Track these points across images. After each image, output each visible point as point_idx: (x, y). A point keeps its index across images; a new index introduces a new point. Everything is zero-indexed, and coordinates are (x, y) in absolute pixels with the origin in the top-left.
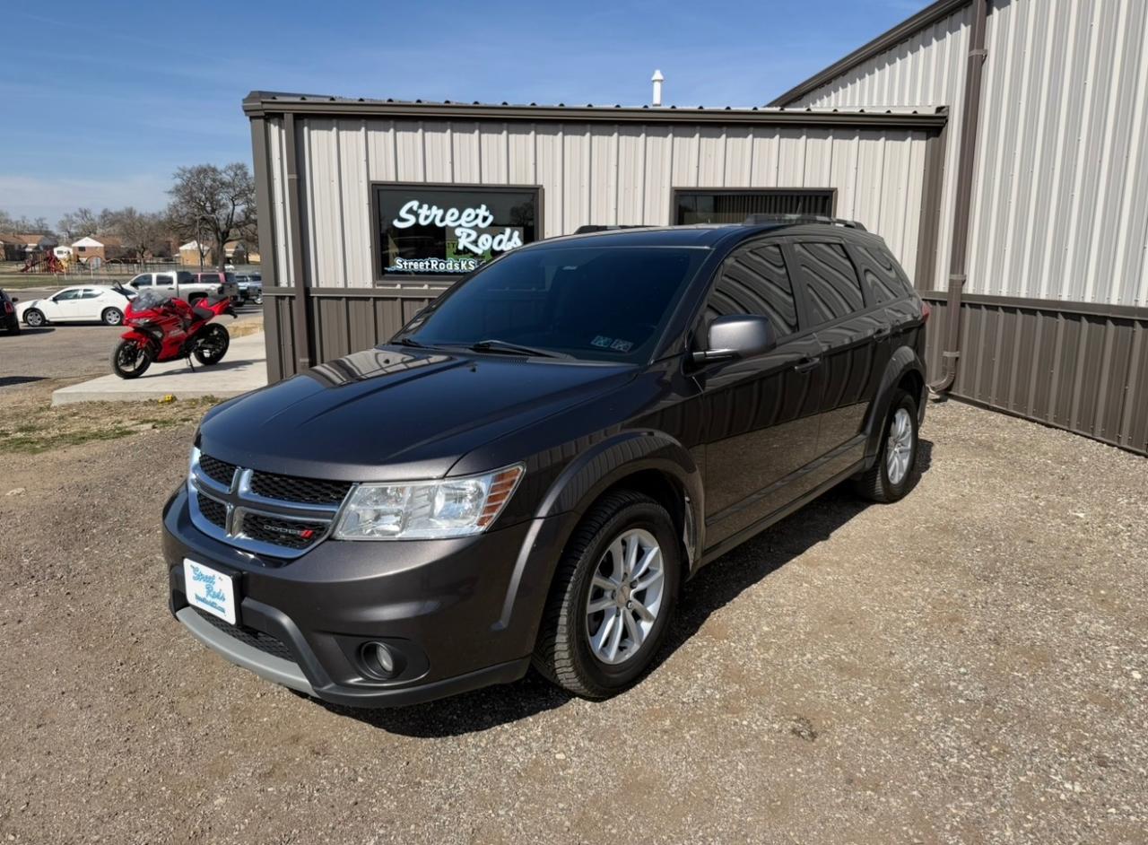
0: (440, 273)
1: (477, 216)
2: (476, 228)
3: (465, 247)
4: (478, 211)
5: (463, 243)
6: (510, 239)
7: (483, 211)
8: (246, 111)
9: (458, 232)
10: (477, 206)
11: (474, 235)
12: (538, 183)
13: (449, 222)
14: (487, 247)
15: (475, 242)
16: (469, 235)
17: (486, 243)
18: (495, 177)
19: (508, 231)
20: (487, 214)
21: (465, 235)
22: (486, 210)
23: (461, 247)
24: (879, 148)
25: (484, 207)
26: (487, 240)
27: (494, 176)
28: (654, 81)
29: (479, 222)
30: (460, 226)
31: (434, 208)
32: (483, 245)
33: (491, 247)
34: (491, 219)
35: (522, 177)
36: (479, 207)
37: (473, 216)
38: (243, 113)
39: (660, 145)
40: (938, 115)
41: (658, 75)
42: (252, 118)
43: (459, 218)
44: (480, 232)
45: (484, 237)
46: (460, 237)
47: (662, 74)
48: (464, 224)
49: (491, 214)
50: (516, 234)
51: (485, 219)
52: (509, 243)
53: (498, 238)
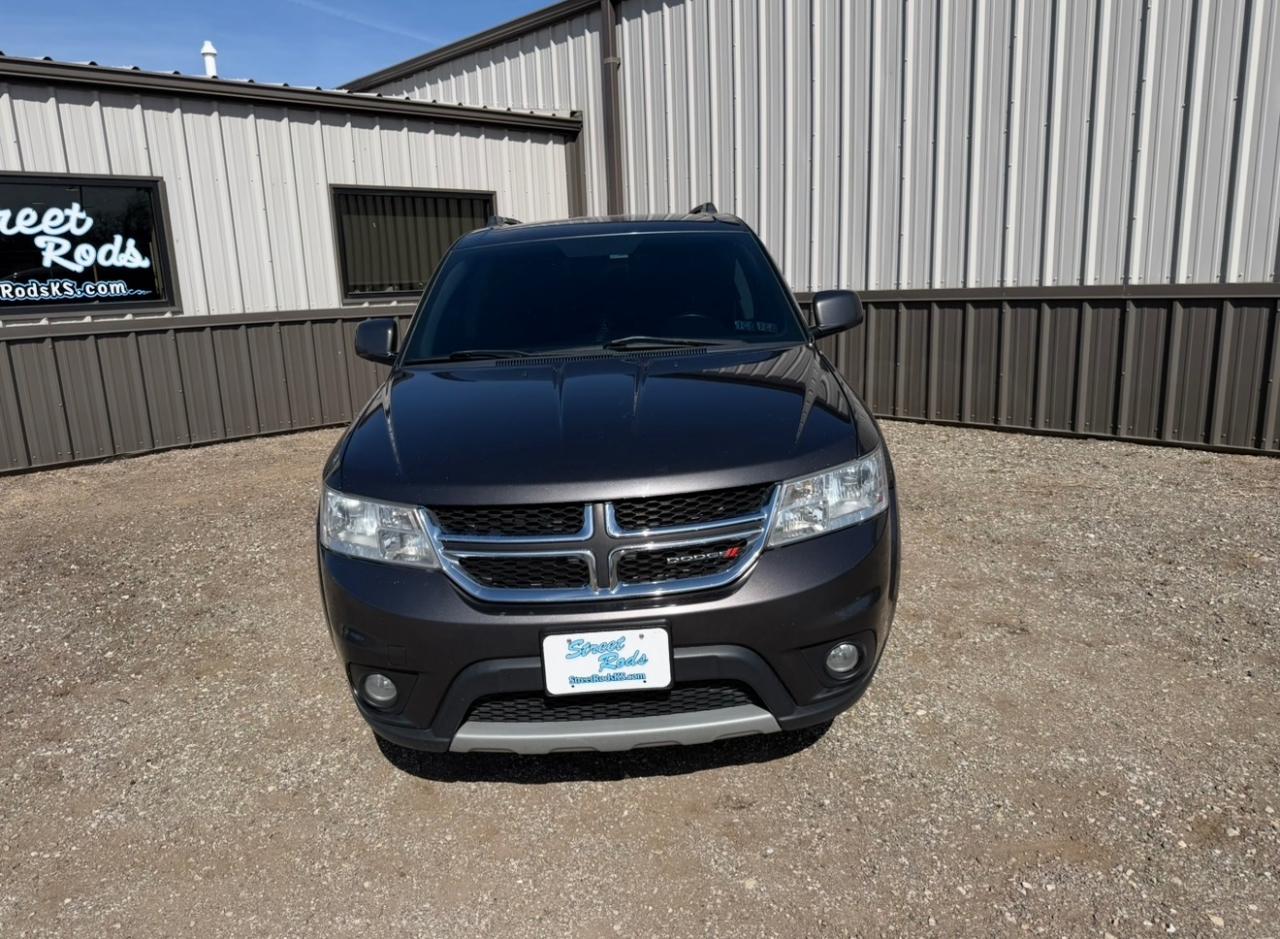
0: (18, 303)
1: (67, 219)
2: (67, 235)
3: (54, 264)
4: (68, 212)
5: (49, 258)
6: (123, 249)
7: (75, 211)
9: (39, 242)
10: (65, 205)
11: (66, 246)
12: (155, 175)
13: (22, 227)
14: (89, 262)
15: (69, 256)
16: (58, 246)
17: (86, 257)
19: (118, 239)
20: (83, 215)
21: (51, 246)
22: (81, 210)
23: (47, 263)
24: (528, 148)
26: (87, 252)
27: (89, 163)
28: (204, 54)
29: (72, 227)
30: (42, 233)
32: (83, 259)
33: (96, 260)
34: (89, 223)
35: (131, 164)
36: (70, 207)
37: (60, 219)
39: (314, 133)
40: (573, 119)
41: (208, 47)
43: (39, 222)
44: (75, 241)
45: (82, 249)
46: (44, 249)
47: (214, 45)
48: (48, 230)
49: (88, 215)
50: (131, 243)
51: (80, 223)
52: (122, 255)
53: (105, 249)
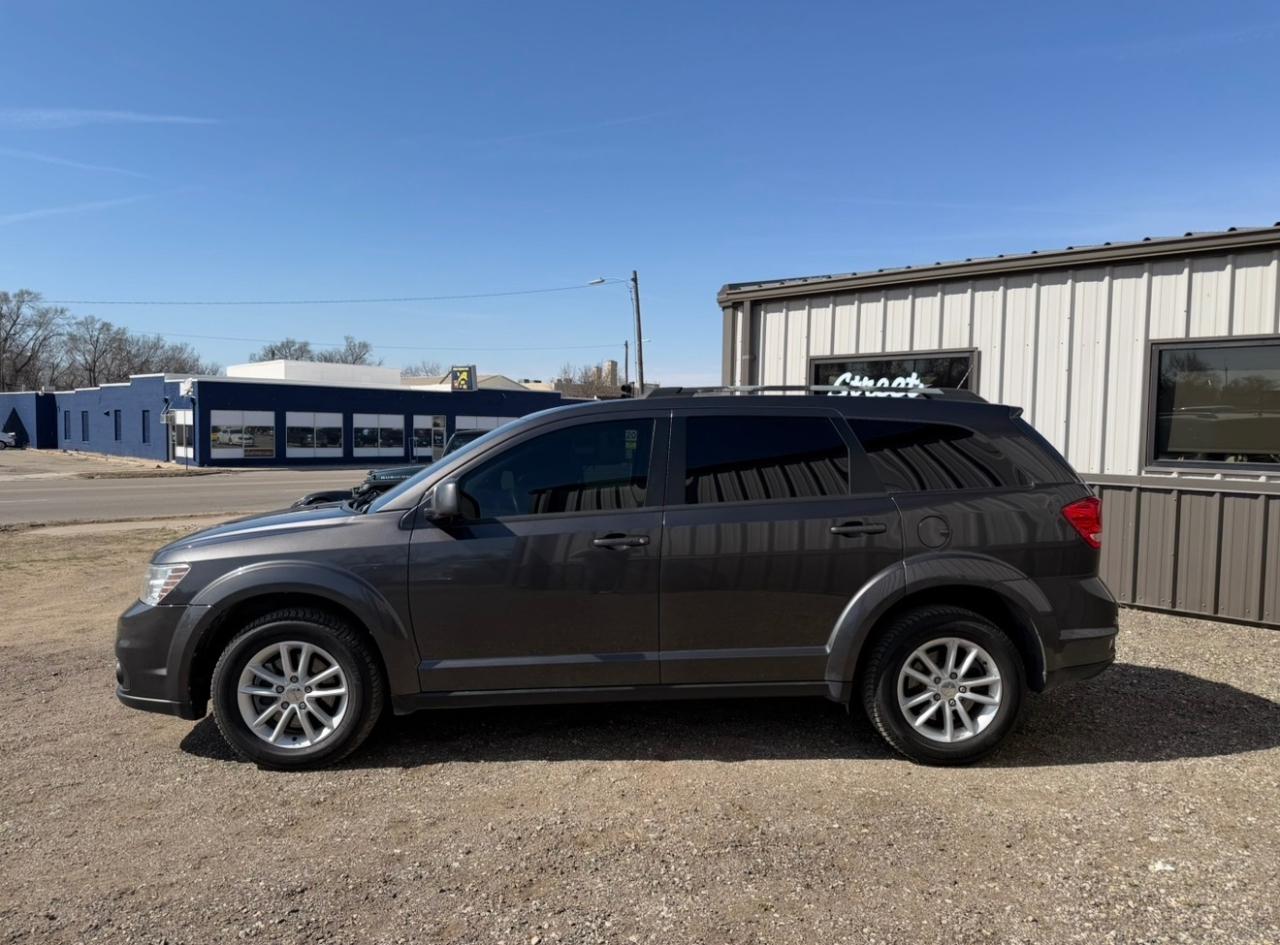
4: (908, 379)
7: (914, 379)
8: (720, 302)
10: (908, 374)
12: (975, 346)
18: (926, 343)
20: (918, 381)
22: (918, 377)
25: (914, 375)
27: (926, 341)
31: (866, 378)
35: (955, 340)
36: (910, 376)
38: (717, 304)
42: (724, 308)
49: (921, 382)
